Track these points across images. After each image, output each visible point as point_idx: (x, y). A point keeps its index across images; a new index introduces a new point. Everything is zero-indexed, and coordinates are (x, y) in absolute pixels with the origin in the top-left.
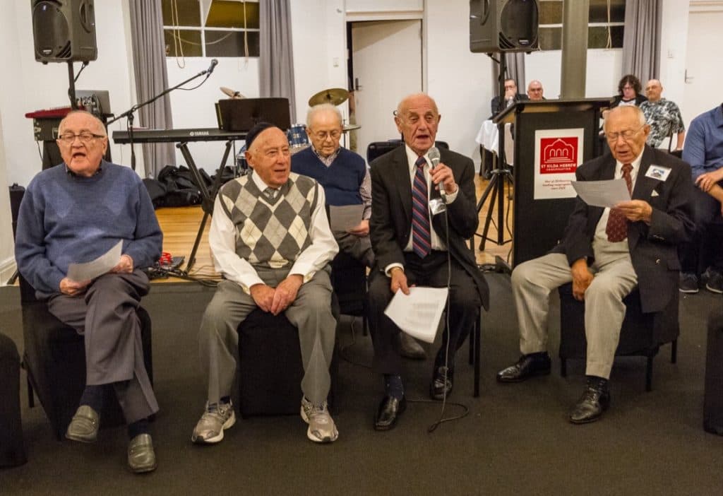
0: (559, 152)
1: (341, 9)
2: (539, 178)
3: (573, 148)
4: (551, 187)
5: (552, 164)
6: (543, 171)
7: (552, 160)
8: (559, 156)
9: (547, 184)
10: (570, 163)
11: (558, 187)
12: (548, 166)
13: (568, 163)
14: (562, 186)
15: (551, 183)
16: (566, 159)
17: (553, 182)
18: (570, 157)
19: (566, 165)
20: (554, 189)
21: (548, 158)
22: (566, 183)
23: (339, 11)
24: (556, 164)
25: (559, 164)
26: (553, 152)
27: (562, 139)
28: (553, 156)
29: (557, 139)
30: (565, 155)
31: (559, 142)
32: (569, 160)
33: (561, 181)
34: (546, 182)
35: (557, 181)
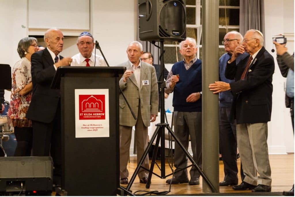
0: (92, 105)
1: (25, 25)
2: (79, 123)
3: (102, 102)
4: (87, 129)
5: (88, 113)
6: (81, 118)
7: (87, 110)
8: (92, 107)
9: (84, 127)
10: (100, 113)
11: (92, 129)
12: (85, 114)
13: (99, 113)
14: (95, 129)
15: (87, 127)
16: (97, 110)
17: (88, 125)
18: (100, 108)
19: (98, 114)
20: (90, 130)
21: (84, 108)
22: (98, 126)
23: (23, 27)
24: (90, 113)
25: (92, 113)
26: (88, 105)
27: (94, 96)
28: (88, 107)
29: (90, 96)
30: (97, 107)
31: (92, 97)
32: (99, 111)
33: (94, 125)
34: (84, 125)
35: (91, 125)
